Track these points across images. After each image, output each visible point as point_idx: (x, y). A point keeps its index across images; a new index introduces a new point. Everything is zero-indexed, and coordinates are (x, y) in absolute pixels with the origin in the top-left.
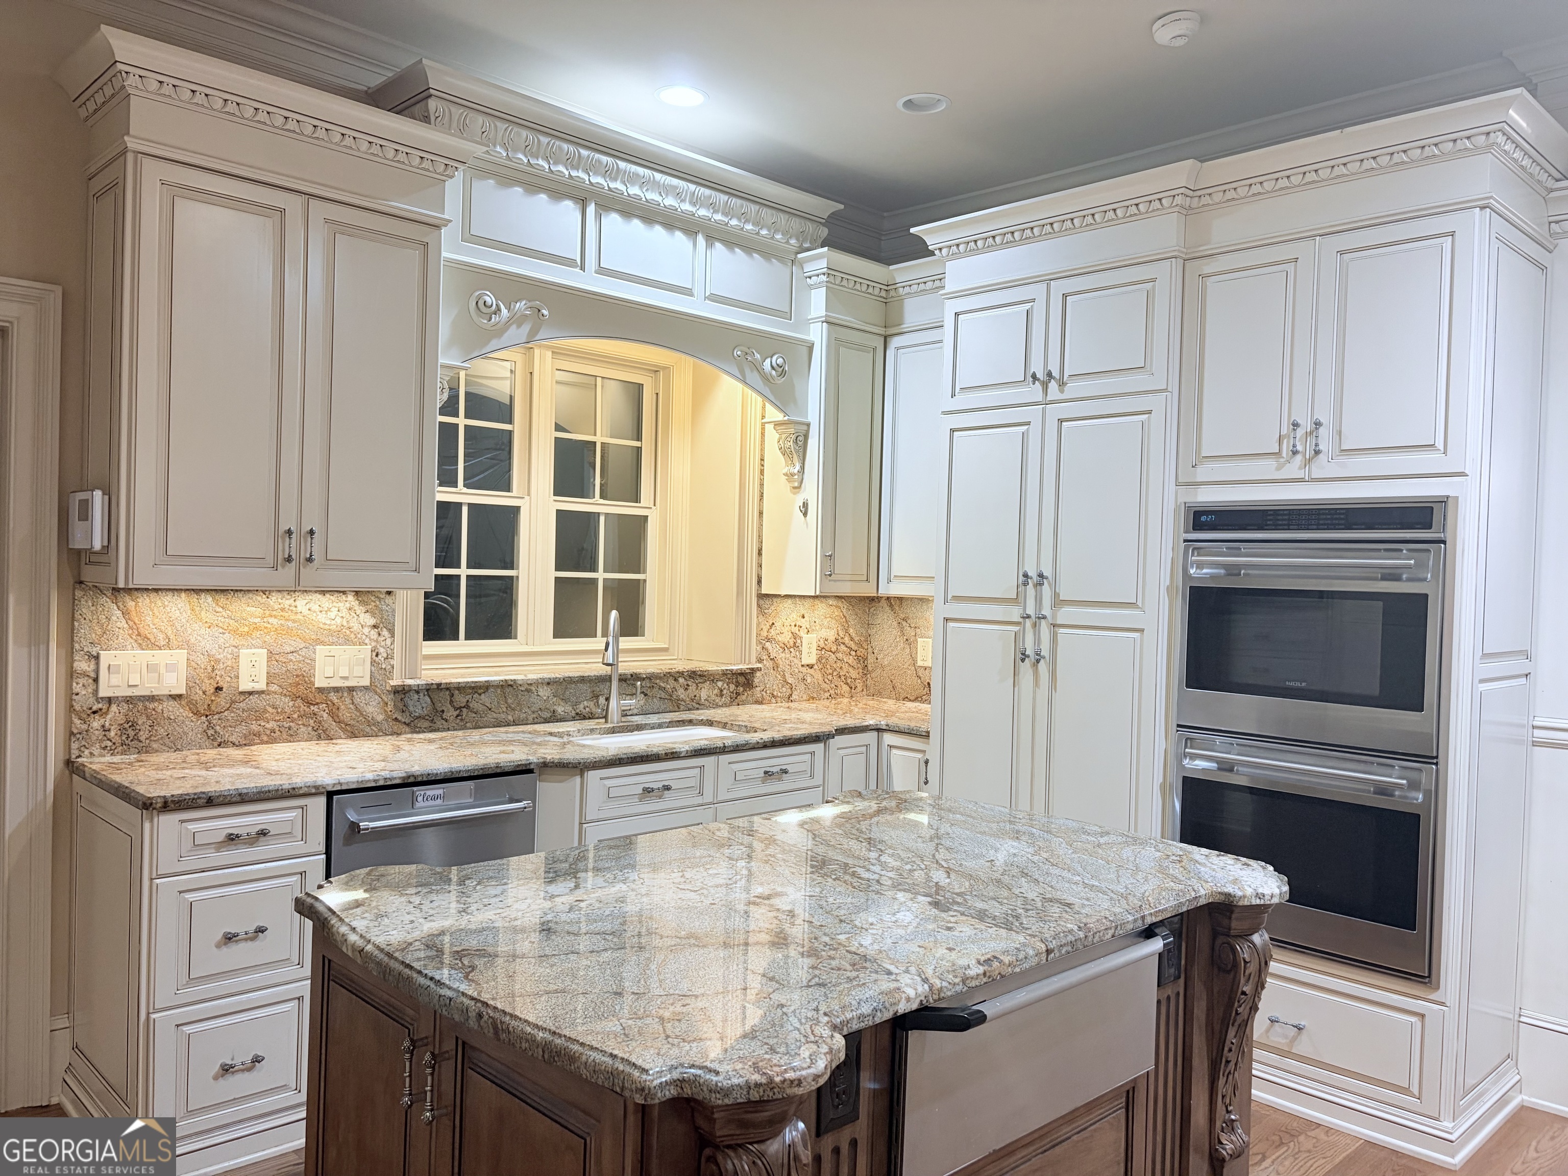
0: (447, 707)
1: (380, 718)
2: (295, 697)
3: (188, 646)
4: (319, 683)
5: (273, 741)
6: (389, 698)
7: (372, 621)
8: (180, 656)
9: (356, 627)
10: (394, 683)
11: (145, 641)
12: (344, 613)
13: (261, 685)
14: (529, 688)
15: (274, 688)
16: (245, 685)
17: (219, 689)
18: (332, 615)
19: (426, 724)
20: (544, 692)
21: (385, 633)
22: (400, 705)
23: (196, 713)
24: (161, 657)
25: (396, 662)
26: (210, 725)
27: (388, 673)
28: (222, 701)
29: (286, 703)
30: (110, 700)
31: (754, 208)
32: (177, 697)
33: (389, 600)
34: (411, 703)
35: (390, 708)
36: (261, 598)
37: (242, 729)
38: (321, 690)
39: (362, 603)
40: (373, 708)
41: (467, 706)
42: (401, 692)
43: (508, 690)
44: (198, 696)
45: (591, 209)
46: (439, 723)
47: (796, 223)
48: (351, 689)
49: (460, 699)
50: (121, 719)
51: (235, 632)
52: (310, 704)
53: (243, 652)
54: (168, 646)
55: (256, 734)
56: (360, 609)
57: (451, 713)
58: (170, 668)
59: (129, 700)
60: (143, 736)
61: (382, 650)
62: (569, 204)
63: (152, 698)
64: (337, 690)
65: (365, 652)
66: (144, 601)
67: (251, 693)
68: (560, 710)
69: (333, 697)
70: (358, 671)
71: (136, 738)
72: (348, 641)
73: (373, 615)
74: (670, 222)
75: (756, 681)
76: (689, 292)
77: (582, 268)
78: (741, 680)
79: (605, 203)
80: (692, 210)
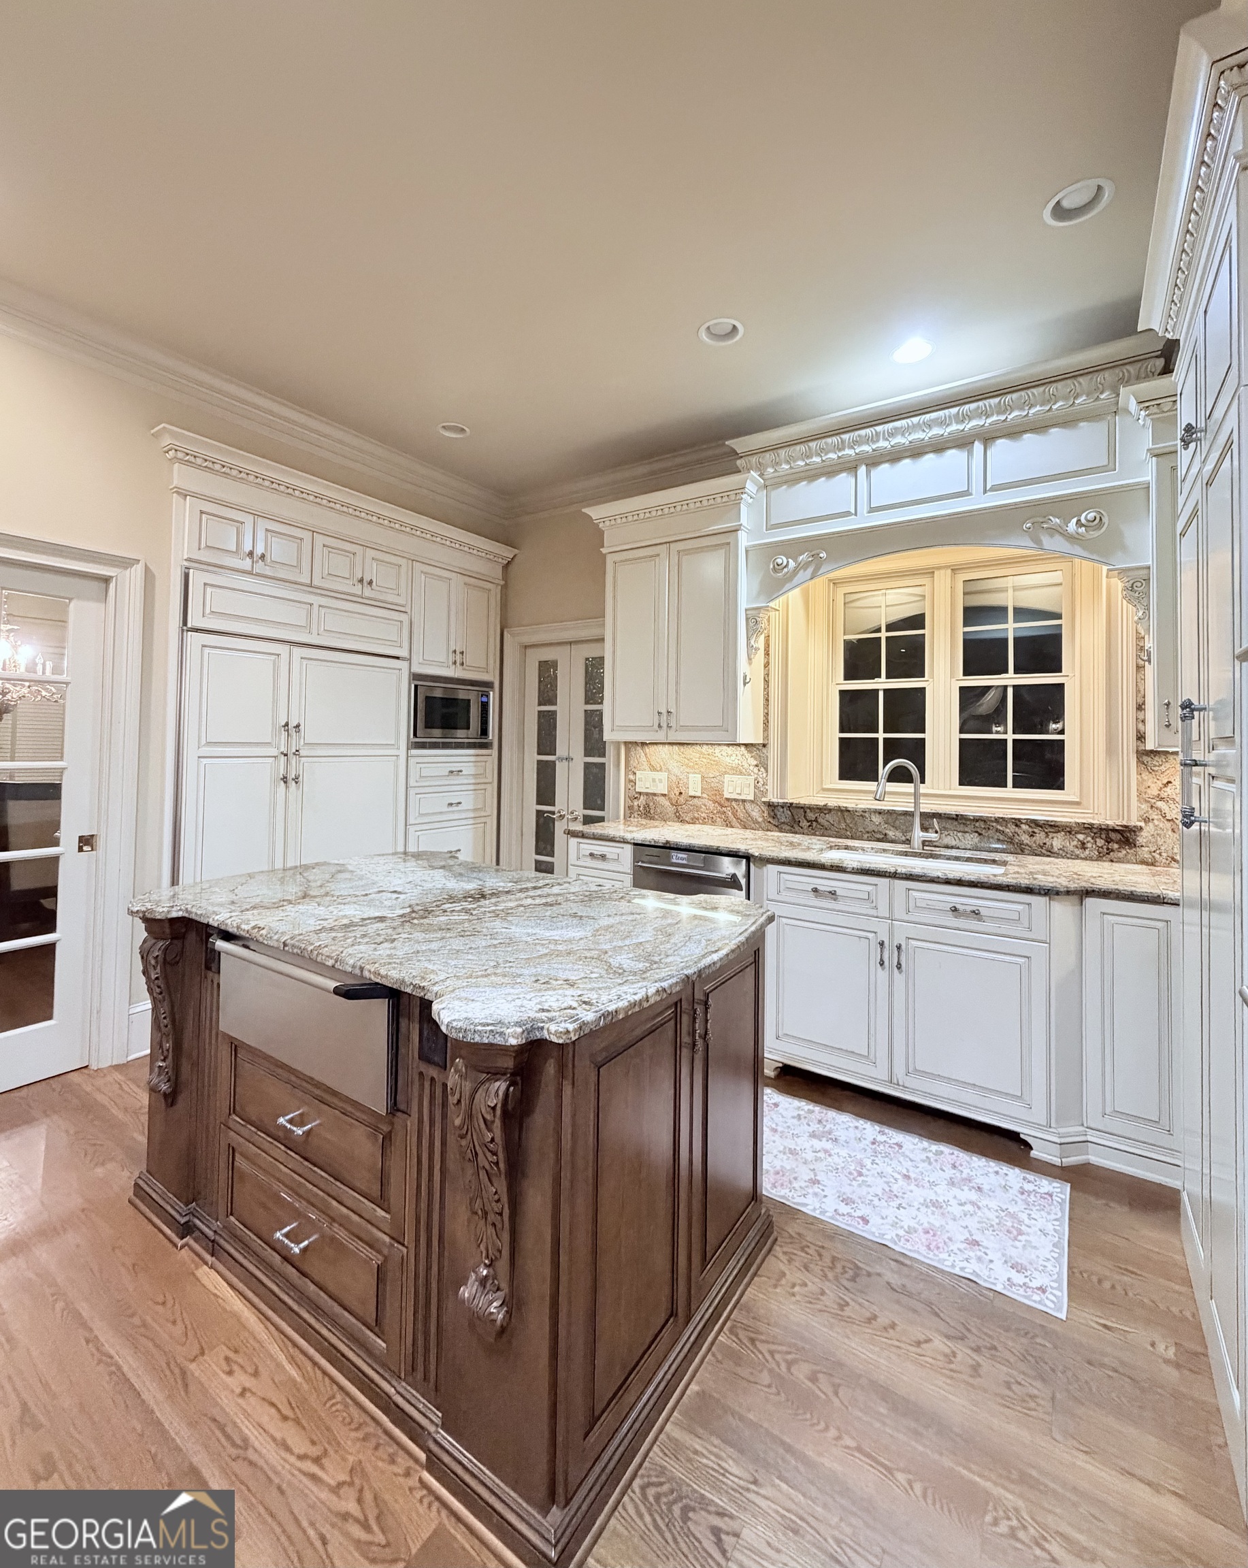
0: (802, 819)
1: (760, 820)
2: (715, 802)
3: (668, 770)
4: (727, 795)
6: (764, 808)
7: (755, 763)
8: (664, 775)
9: (746, 766)
10: (768, 800)
11: (653, 769)
12: (739, 757)
13: (699, 794)
15: (705, 795)
16: (692, 793)
17: (681, 793)
18: (733, 758)
19: (789, 828)
21: (762, 769)
22: (772, 814)
23: (672, 804)
24: (657, 775)
25: (769, 787)
26: (677, 811)
27: (764, 794)
28: (682, 800)
29: (711, 805)
30: (640, 793)
32: (664, 795)
33: (764, 750)
34: (778, 814)
35: (765, 814)
36: (698, 748)
37: (690, 815)
38: (728, 799)
39: (750, 752)
40: (756, 813)
41: (816, 820)
42: (770, 805)
43: (846, 814)
44: (672, 796)
45: (862, 470)
48: (744, 801)
49: (811, 816)
50: (644, 803)
51: (687, 766)
52: (722, 806)
54: (661, 770)
55: (698, 819)
56: (748, 755)
57: (805, 824)
58: (660, 781)
59: (647, 794)
60: (652, 812)
61: (760, 780)
62: (842, 476)
63: (655, 795)
64: (736, 800)
65: (751, 781)
66: (653, 748)
67: (695, 797)
69: (734, 804)
70: (747, 791)
71: (650, 812)
72: (741, 773)
73: (756, 759)
74: (939, 447)
75: (1141, 840)
76: (966, 493)
77: (856, 514)
78: (1113, 835)
79: (873, 461)
80: (961, 427)
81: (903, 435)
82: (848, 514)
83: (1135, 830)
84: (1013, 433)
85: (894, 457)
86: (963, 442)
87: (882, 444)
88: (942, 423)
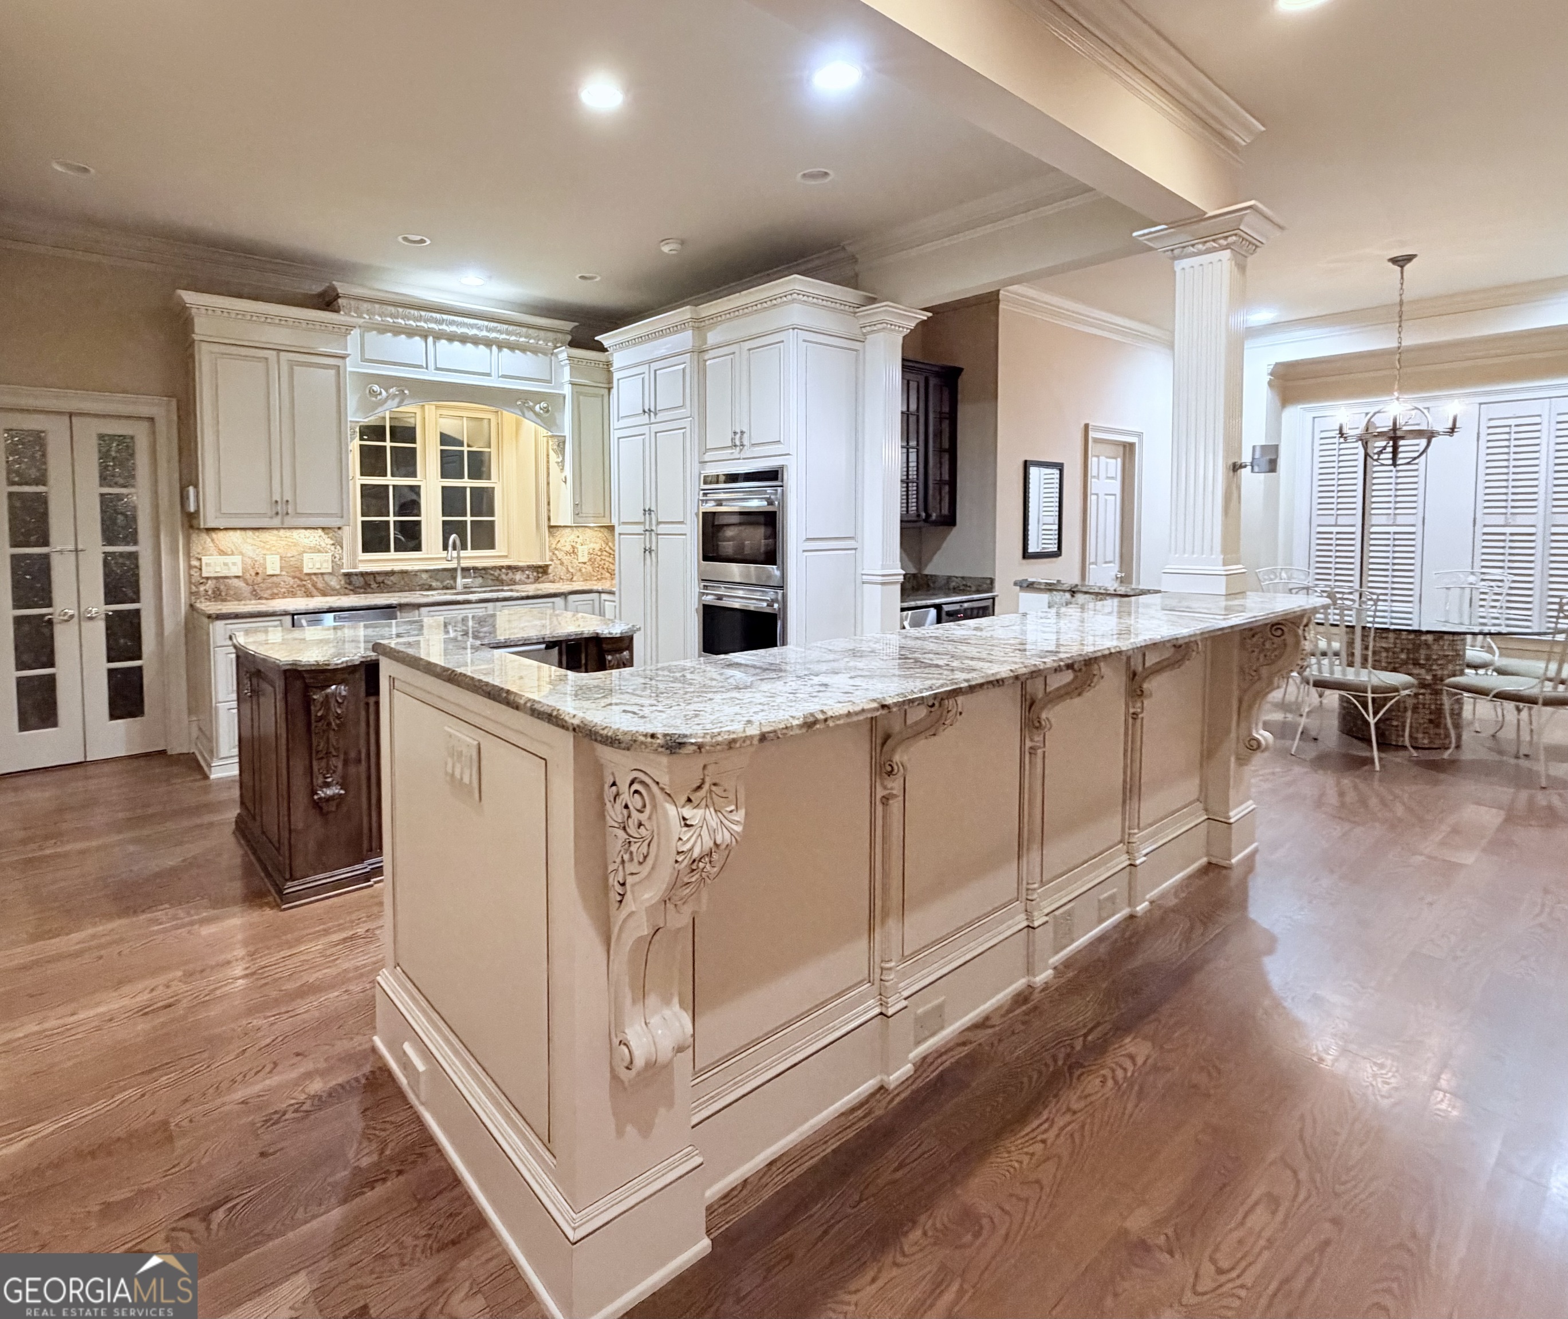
0: (372, 582)
1: (338, 587)
2: (294, 577)
3: (241, 554)
4: (306, 570)
5: (286, 597)
6: (342, 578)
7: (332, 542)
8: (237, 559)
9: (323, 545)
10: (343, 571)
11: (222, 553)
12: (317, 538)
13: (278, 572)
14: (416, 573)
15: (284, 573)
16: (270, 572)
17: (257, 574)
18: (312, 538)
19: (362, 588)
20: (424, 576)
21: (338, 547)
22: (348, 582)
23: (247, 584)
24: (228, 560)
25: (344, 561)
26: (255, 590)
27: (341, 566)
28: (259, 579)
29: (291, 581)
30: (208, 578)
31: (524, 330)
32: (238, 577)
33: (340, 532)
34: (353, 581)
35: (343, 582)
36: (275, 532)
37: (269, 592)
38: (307, 574)
39: (323, 533)
40: (334, 582)
41: (383, 581)
42: (348, 575)
44: (248, 576)
45: (430, 340)
46: (369, 590)
47: (550, 335)
48: (322, 574)
49: (379, 579)
50: (213, 586)
51: (263, 548)
52: (302, 580)
53: (268, 557)
54: (233, 554)
55: (278, 594)
56: (325, 536)
57: (374, 586)
58: (234, 564)
59: (216, 578)
60: (223, 594)
61: (337, 556)
62: (417, 339)
63: (227, 578)
64: (315, 574)
65: (329, 557)
66: (221, 534)
67: (273, 575)
68: (434, 584)
69: (313, 577)
70: (325, 565)
71: (220, 595)
72: (319, 551)
73: (332, 539)
74: (476, 341)
75: (550, 571)
76: (489, 375)
77: (427, 368)
78: (540, 570)
79: (438, 336)
80: (488, 334)
81: (456, 326)
82: (420, 367)
83: (547, 566)
84: (512, 347)
85: (451, 338)
86: (488, 343)
87: (444, 327)
88: (479, 328)
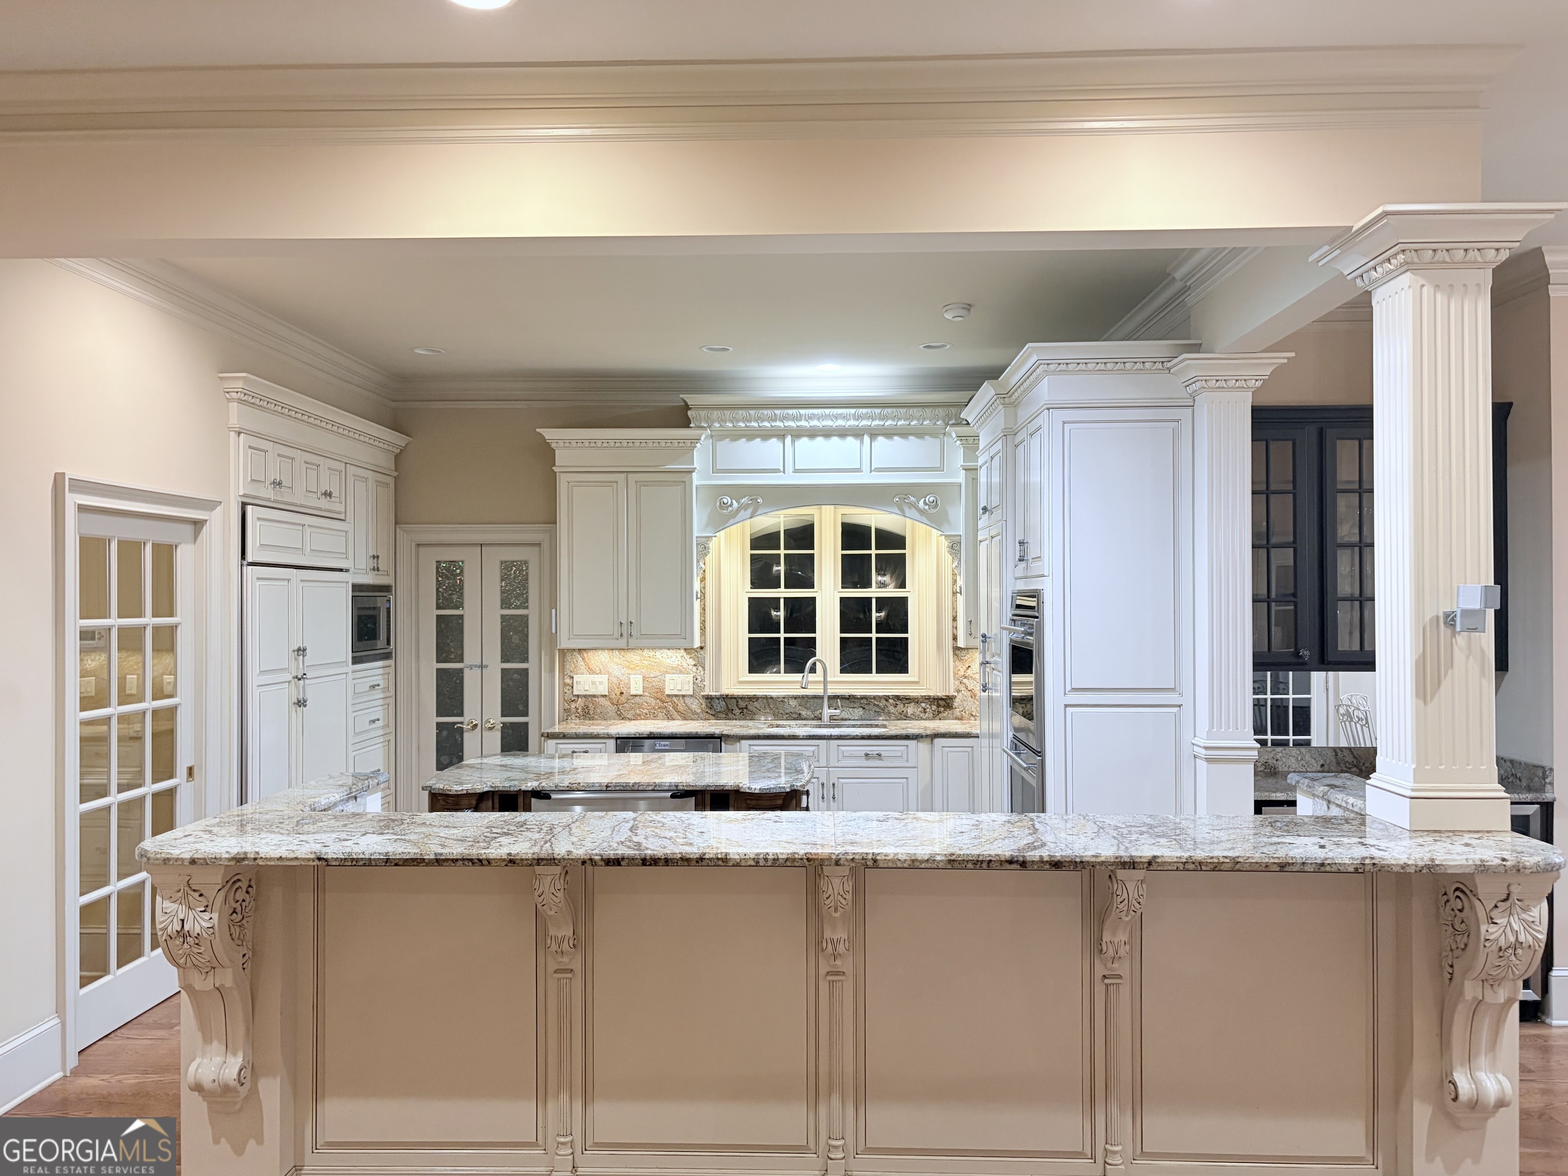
0: (735, 707)
1: (699, 711)
2: (656, 699)
3: (609, 673)
4: (667, 692)
5: (646, 719)
6: (703, 701)
7: (694, 663)
8: (604, 678)
9: (685, 665)
10: (706, 693)
11: (591, 671)
12: (679, 658)
13: (641, 692)
14: (783, 700)
15: (646, 694)
16: (633, 692)
17: (622, 693)
18: (673, 659)
19: (724, 716)
20: (793, 703)
21: (700, 668)
22: (709, 705)
23: (613, 704)
24: (597, 678)
25: (706, 683)
26: (619, 710)
27: (702, 689)
28: (623, 699)
29: (653, 702)
30: (578, 696)
32: (604, 696)
33: (702, 652)
34: (715, 705)
35: (704, 706)
36: (640, 652)
37: (632, 712)
38: (668, 696)
39: (688, 653)
40: (695, 705)
41: (746, 708)
42: (709, 698)
43: (770, 700)
44: (613, 696)
45: (788, 439)
46: (730, 716)
48: (683, 696)
49: (742, 704)
50: (583, 705)
51: (628, 667)
52: (663, 702)
53: (632, 676)
54: (600, 673)
55: (640, 715)
56: (687, 657)
57: (737, 711)
58: (601, 683)
59: (585, 696)
61: (699, 677)
62: (774, 440)
63: (594, 696)
64: (676, 696)
65: (690, 678)
66: (591, 653)
67: (636, 696)
68: (803, 713)
69: (675, 699)
70: (686, 687)
71: (588, 713)
72: (681, 672)
73: (694, 660)
74: (843, 433)
76: (858, 470)
77: (784, 472)
78: (942, 703)
79: (797, 434)
80: (856, 423)
81: (818, 420)
82: (776, 471)
84: (889, 434)
85: (812, 434)
86: (857, 433)
87: (803, 423)
88: (845, 417)
